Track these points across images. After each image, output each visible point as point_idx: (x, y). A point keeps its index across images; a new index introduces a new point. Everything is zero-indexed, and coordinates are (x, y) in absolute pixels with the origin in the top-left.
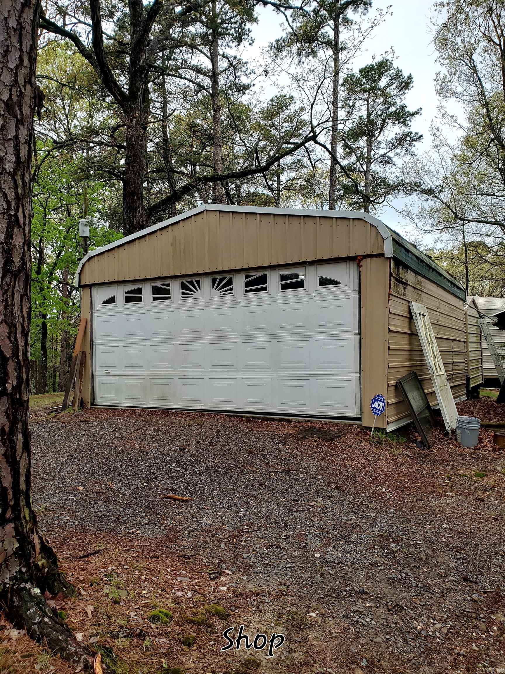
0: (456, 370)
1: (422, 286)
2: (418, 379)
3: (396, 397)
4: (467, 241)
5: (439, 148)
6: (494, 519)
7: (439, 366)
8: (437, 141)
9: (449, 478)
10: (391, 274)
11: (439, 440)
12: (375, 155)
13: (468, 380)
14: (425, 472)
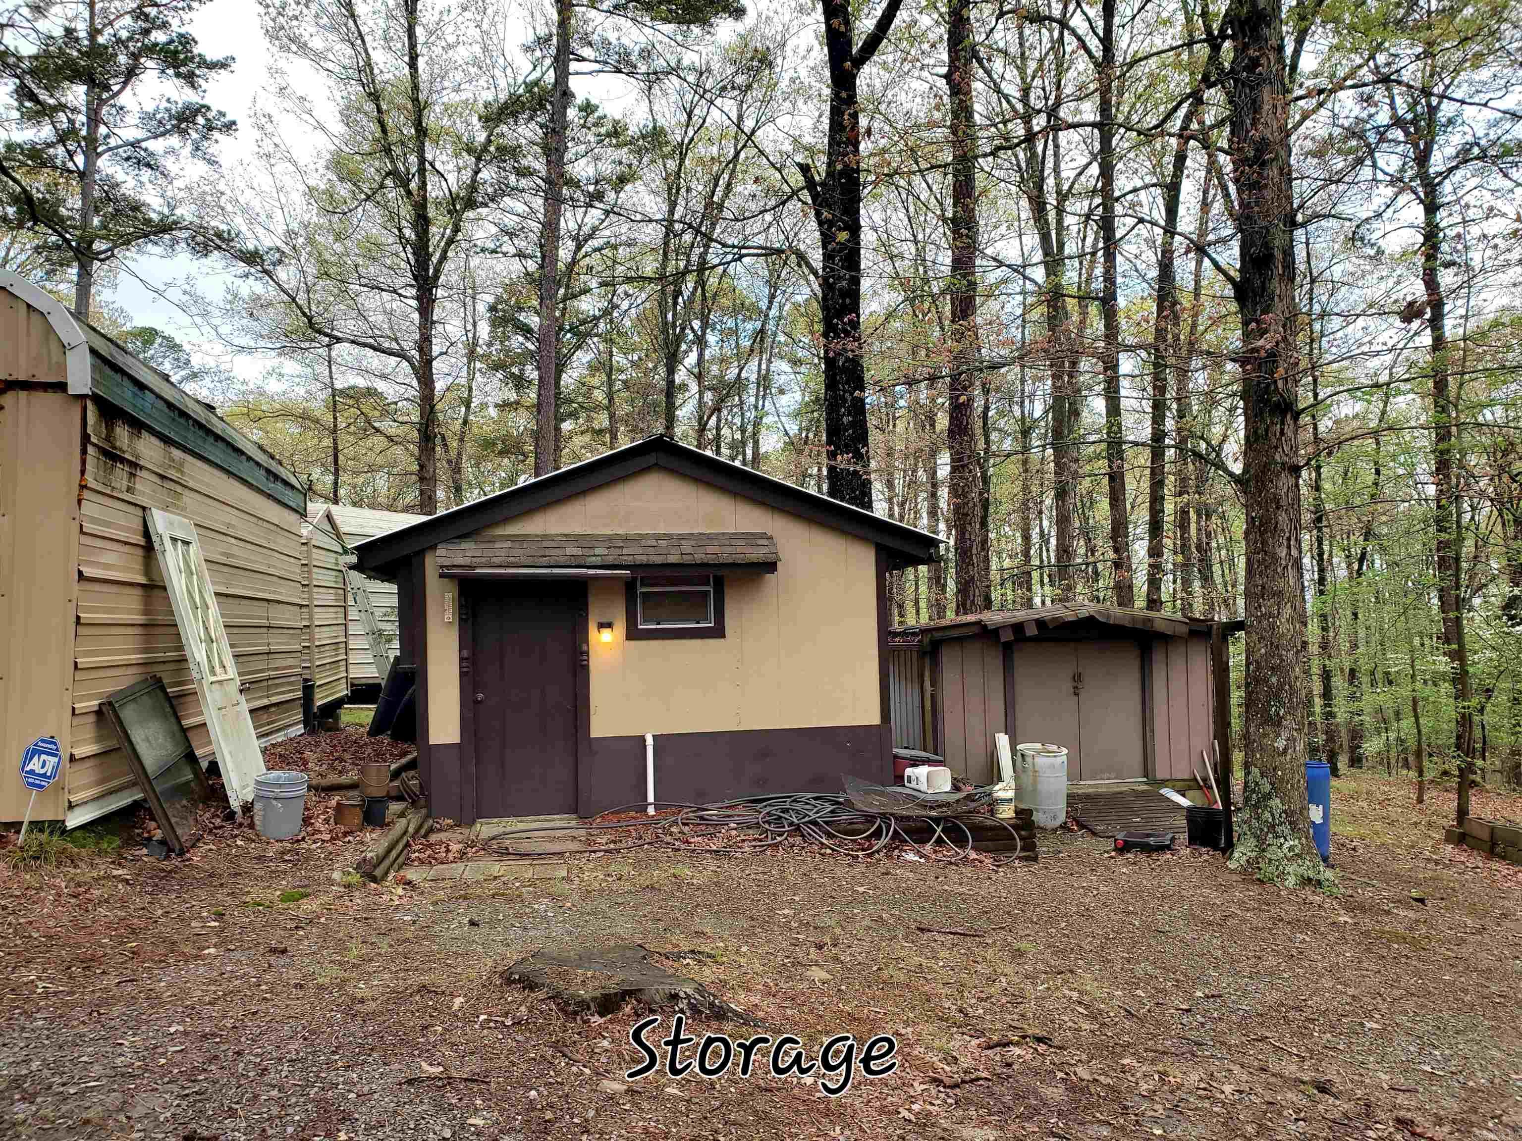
0: (277, 669)
1: (182, 473)
2: (166, 694)
3: (99, 739)
4: (338, 385)
5: (272, 161)
6: (296, 986)
7: (221, 662)
8: (268, 147)
9: (220, 916)
10: (85, 439)
11: (211, 830)
12: (107, 136)
13: (308, 690)
14: (160, 912)
